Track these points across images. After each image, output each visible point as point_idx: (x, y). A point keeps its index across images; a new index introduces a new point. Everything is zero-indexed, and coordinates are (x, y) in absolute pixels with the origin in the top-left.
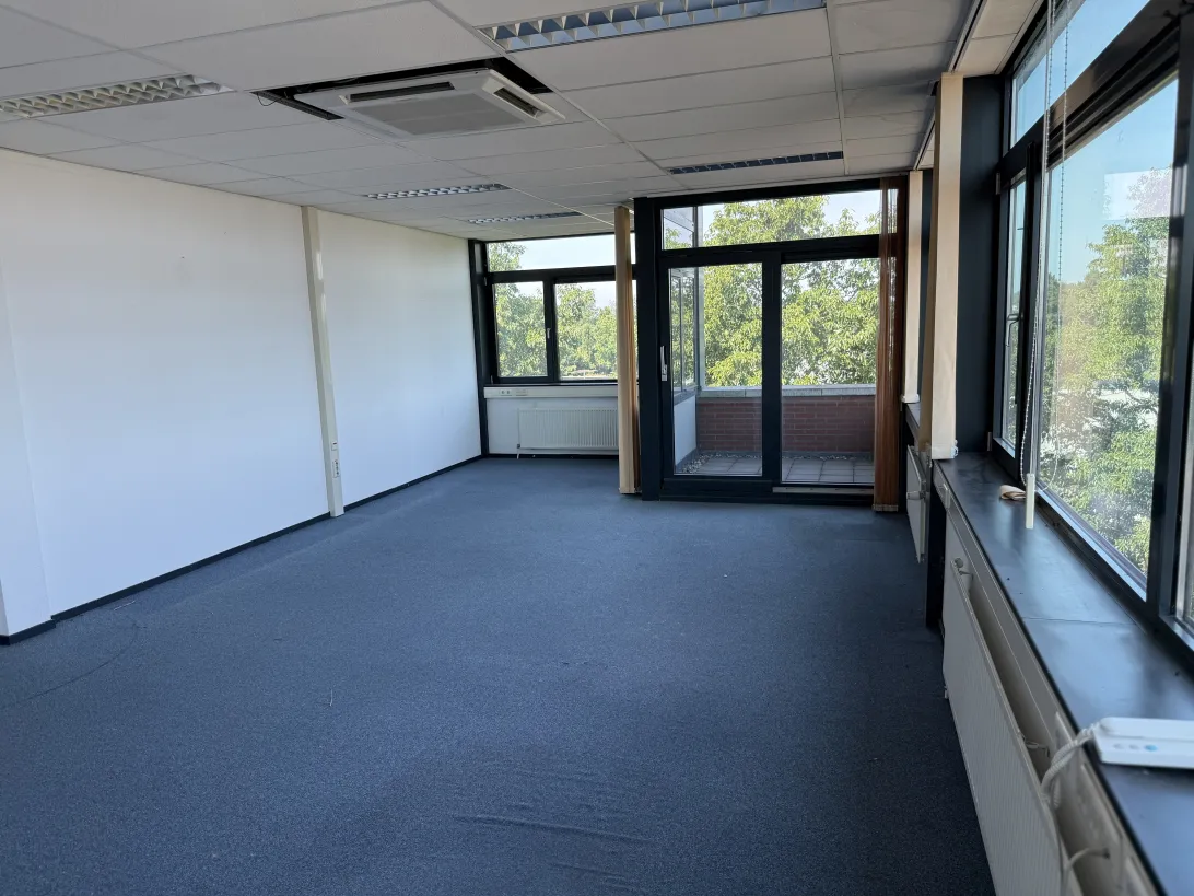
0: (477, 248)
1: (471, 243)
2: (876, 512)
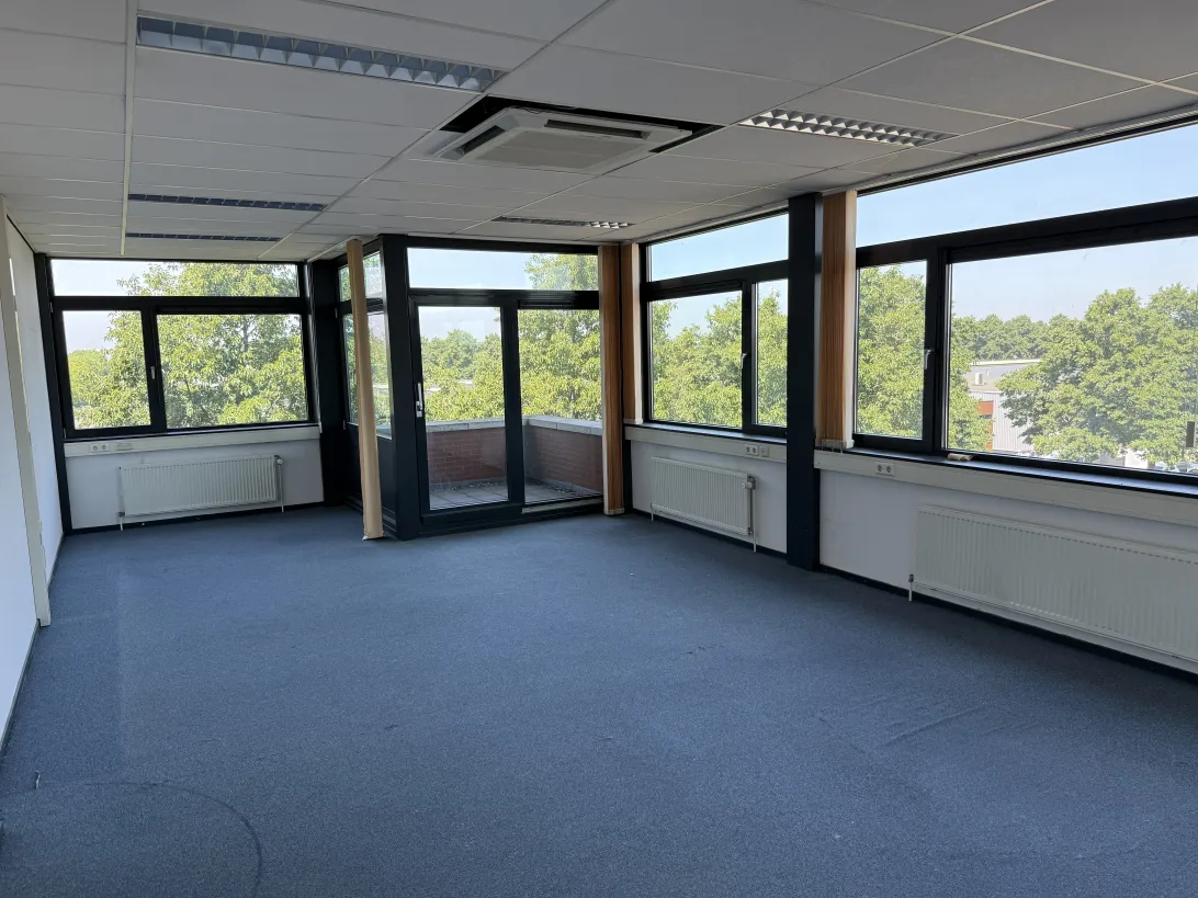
1: (37, 257)
2: (610, 516)
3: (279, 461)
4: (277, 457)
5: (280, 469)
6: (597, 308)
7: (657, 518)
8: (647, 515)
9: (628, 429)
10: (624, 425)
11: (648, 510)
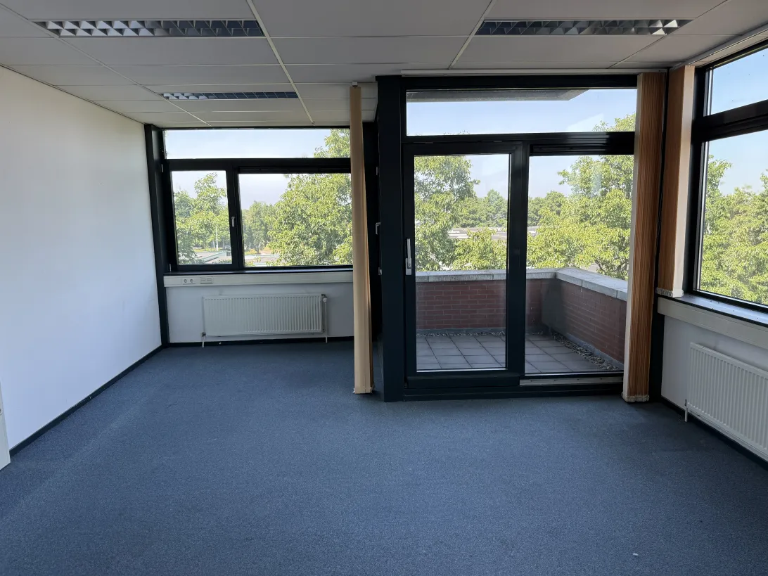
0: (154, 134)
1: (148, 128)
2: (629, 403)
3: (325, 300)
4: (324, 296)
5: (326, 305)
6: (632, 153)
7: (693, 419)
8: (680, 412)
9: (662, 302)
10: (657, 296)
11: (682, 406)
